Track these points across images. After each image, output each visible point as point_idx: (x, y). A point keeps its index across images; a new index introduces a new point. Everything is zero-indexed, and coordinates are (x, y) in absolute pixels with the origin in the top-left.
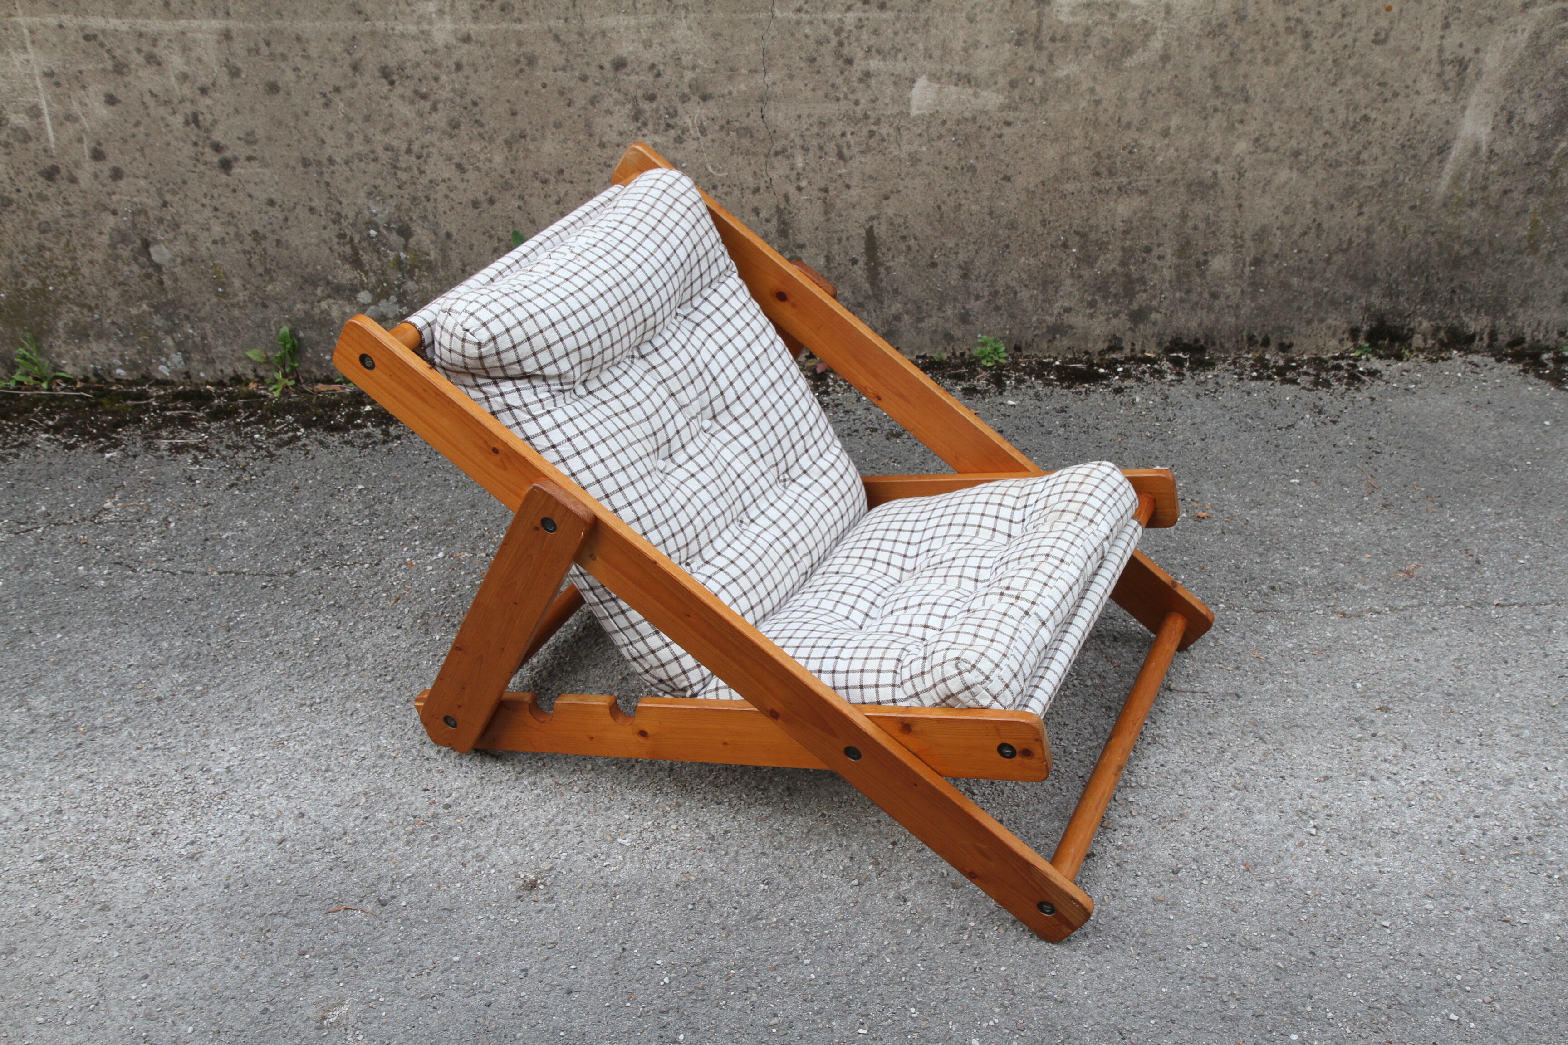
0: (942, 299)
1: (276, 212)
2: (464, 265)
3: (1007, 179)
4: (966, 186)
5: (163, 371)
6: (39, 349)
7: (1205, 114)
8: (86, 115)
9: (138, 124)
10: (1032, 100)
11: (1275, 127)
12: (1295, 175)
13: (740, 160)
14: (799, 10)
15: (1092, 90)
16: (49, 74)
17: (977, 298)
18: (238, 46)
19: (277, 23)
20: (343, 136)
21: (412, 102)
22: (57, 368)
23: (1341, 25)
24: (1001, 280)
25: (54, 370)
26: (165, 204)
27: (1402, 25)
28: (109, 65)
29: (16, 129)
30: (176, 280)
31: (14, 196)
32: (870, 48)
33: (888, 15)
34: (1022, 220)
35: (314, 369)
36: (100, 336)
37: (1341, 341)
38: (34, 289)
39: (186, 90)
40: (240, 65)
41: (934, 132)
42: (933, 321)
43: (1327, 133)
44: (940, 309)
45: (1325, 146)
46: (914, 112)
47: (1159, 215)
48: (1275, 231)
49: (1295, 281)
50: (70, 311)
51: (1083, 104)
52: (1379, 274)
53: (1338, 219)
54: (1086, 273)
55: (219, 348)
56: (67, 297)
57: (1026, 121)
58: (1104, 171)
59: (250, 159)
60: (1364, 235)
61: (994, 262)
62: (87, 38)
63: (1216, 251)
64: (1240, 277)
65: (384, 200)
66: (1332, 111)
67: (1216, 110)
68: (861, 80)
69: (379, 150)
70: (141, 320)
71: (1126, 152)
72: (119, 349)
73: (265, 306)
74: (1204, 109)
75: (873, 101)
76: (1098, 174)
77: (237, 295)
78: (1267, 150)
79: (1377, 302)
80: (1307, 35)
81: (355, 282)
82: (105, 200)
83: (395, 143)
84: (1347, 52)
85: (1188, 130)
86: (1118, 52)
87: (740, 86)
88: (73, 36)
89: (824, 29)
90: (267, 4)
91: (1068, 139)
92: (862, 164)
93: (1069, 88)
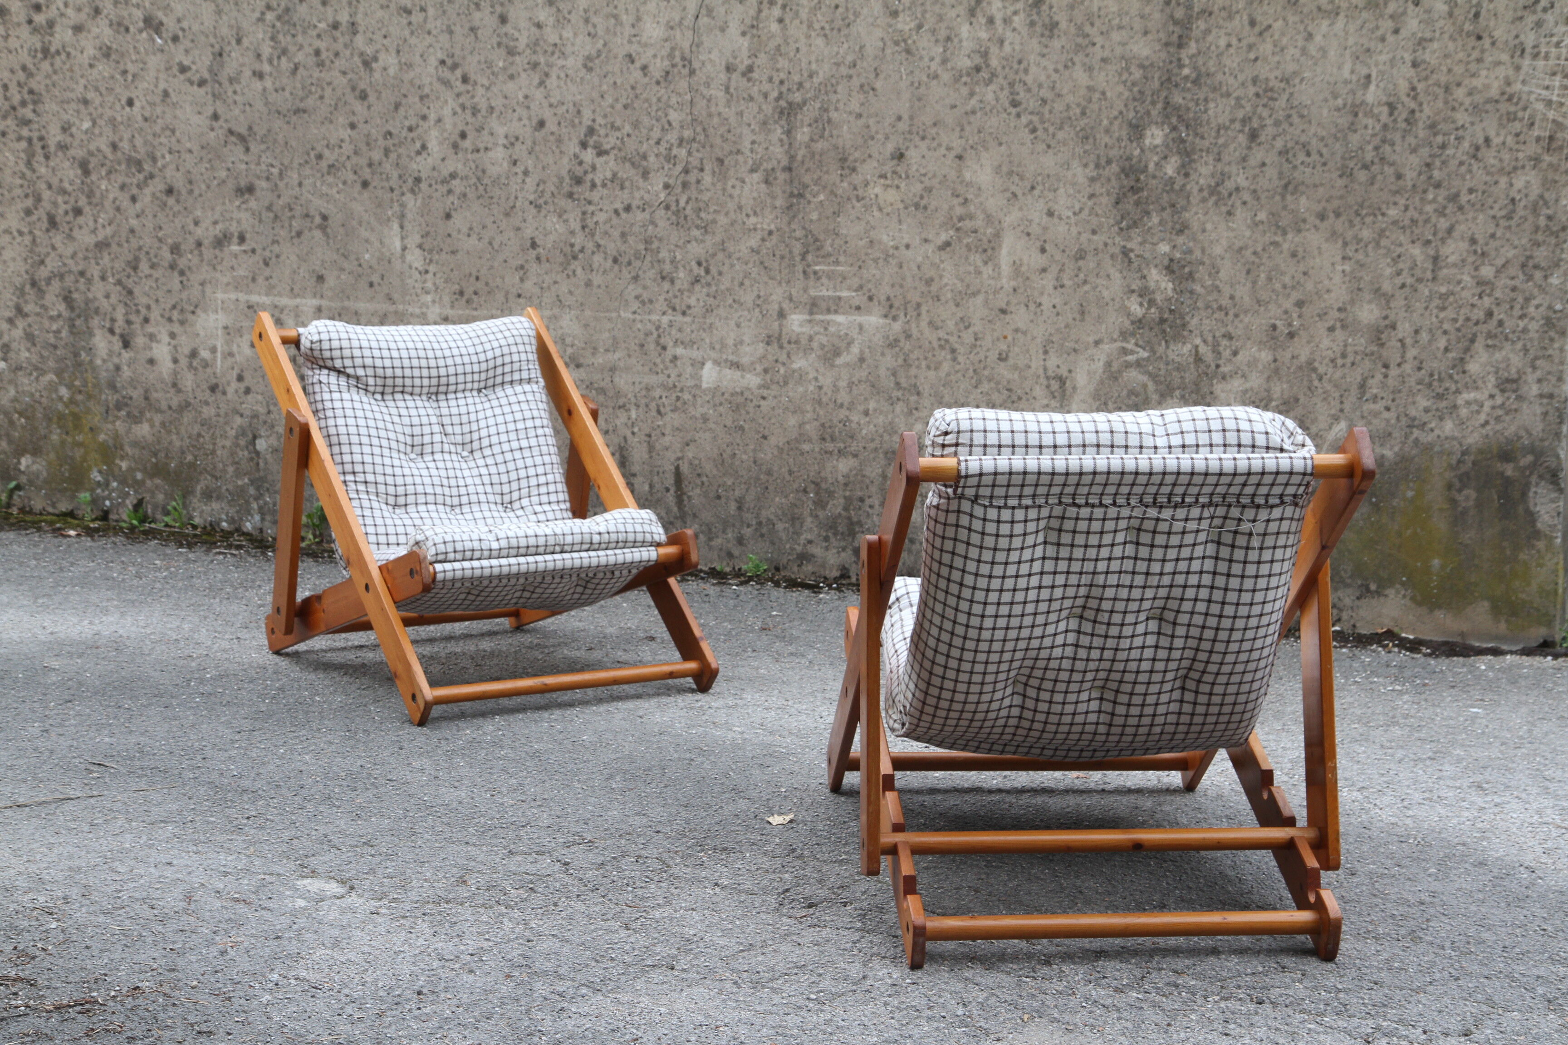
0: (726, 524)
3: (765, 437)
4: (738, 441)
5: (248, 526)
6: (184, 504)
7: (892, 402)
8: (239, 353)
10: (778, 383)
14: (635, 313)
15: (816, 379)
16: (226, 328)
17: (749, 526)
19: (346, 303)
22: (191, 518)
23: (975, 346)
24: (764, 513)
26: (269, 412)
27: (1016, 349)
29: (203, 360)
30: (265, 463)
31: (192, 401)
32: (677, 340)
33: (688, 319)
34: (776, 469)
36: (218, 498)
38: (190, 462)
41: (717, 400)
42: (720, 541)
44: (724, 532)
46: (705, 385)
47: (868, 474)
50: (206, 479)
51: (811, 388)
54: (821, 514)
56: (205, 470)
57: (775, 397)
58: (827, 437)
61: (759, 499)
62: (249, 307)
67: (898, 399)
68: (671, 361)
70: (242, 490)
71: (841, 425)
72: (227, 508)
74: (891, 398)
75: (679, 376)
76: (824, 439)
80: (953, 351)
82: (238, 407)
84: (982, 365)
85: (881, 412)
86: (831, 355)
87: (599, 360)
88: (242, 306)
89: (649, 326)
90: (343, 292)
91: (803, 412)
92: (672, 419)
93: (801, 376)
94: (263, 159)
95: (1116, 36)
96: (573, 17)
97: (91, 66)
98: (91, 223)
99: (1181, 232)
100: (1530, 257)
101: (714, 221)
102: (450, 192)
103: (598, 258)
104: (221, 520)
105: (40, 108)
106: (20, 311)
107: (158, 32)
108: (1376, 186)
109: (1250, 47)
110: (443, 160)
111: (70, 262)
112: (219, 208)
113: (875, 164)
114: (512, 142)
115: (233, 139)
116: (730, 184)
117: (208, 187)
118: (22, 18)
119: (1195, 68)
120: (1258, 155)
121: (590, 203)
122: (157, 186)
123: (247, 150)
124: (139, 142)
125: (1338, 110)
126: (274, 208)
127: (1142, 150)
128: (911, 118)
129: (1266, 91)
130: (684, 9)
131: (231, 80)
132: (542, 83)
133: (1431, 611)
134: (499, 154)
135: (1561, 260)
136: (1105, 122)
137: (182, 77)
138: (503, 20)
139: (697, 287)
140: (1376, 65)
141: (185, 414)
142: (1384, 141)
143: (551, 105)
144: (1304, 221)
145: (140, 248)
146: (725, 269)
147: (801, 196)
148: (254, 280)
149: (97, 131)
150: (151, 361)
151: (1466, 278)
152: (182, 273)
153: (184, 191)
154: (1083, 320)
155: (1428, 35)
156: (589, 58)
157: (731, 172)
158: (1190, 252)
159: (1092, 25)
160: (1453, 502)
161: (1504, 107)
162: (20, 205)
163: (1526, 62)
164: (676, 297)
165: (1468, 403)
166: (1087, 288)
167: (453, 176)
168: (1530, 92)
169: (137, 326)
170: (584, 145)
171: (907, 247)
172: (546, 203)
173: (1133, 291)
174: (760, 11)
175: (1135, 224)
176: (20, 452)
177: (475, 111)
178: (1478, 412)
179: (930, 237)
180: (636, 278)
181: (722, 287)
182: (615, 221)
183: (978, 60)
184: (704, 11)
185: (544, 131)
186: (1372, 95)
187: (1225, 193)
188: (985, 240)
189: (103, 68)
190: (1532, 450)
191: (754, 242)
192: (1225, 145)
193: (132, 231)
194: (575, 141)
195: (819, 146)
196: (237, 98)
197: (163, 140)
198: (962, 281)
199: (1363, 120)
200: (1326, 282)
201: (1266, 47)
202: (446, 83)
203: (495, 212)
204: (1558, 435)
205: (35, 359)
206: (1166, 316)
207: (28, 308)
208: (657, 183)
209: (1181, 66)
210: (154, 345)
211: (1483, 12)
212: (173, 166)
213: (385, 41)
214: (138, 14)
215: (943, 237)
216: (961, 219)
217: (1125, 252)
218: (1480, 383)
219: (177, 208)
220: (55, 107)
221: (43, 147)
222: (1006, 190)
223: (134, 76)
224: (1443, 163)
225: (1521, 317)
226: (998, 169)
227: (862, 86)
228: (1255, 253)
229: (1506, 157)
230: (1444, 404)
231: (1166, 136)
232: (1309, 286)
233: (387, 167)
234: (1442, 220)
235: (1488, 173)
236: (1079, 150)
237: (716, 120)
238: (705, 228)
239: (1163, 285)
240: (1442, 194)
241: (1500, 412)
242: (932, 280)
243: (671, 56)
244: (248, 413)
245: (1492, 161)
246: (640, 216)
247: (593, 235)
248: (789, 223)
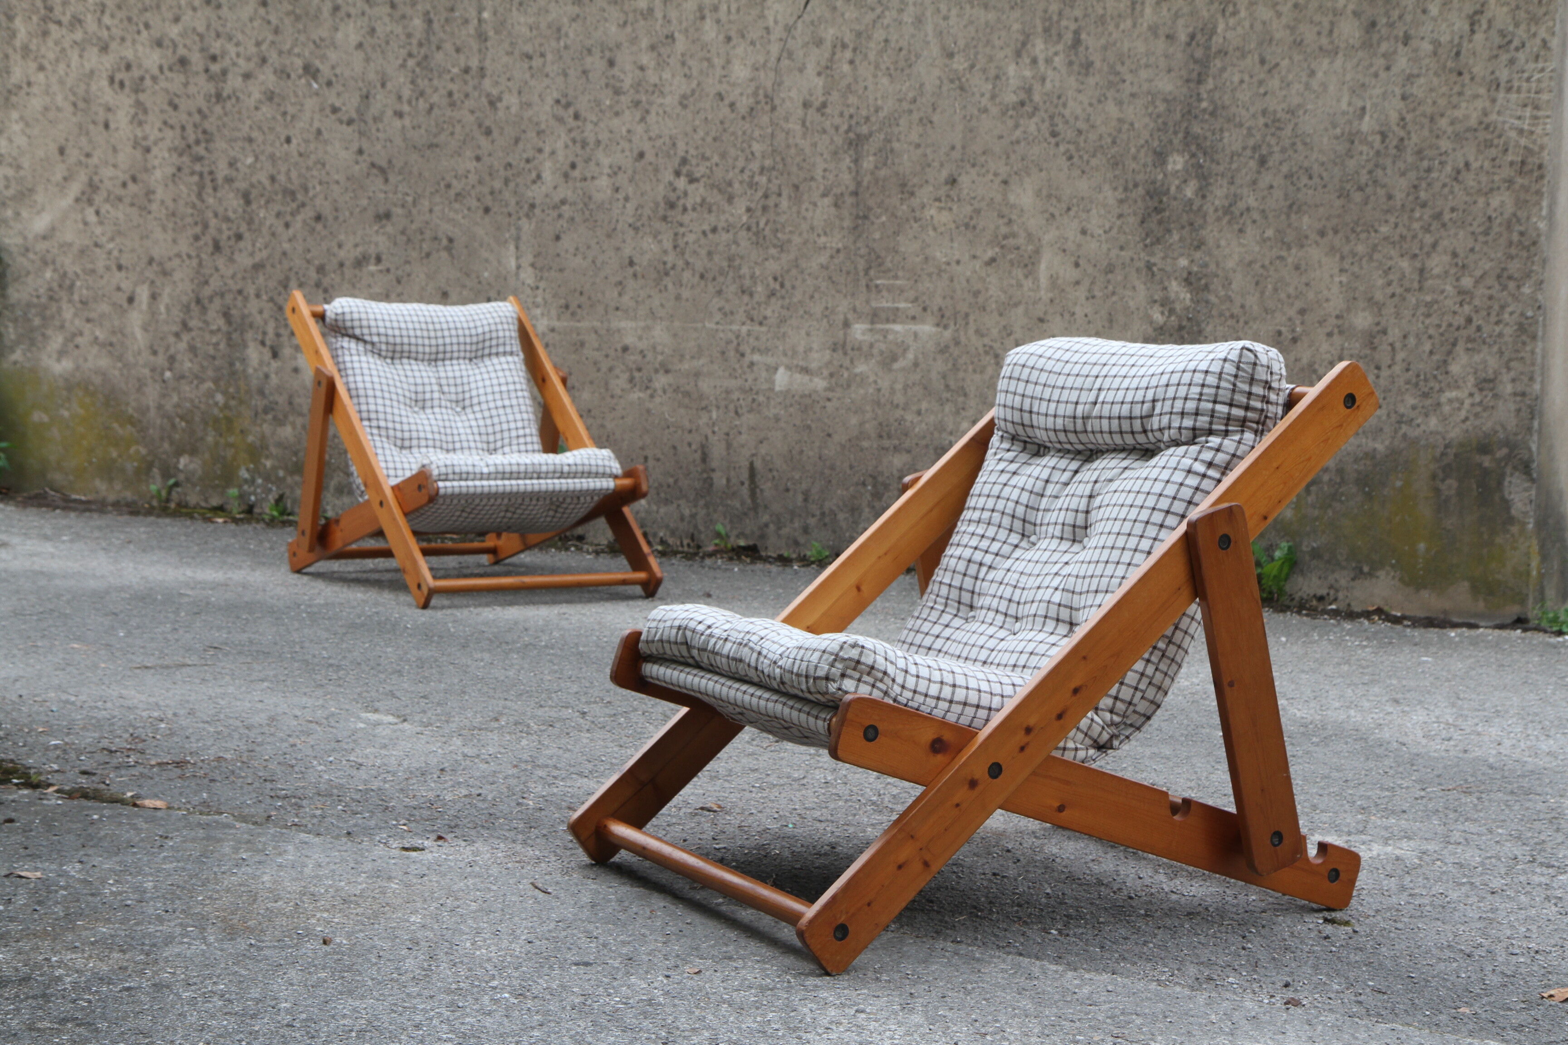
0: (793, 515)
3: (829, 435)
4: (806, 439)
7: (942, 402)
10: (842, 386)
13: (682, 411)
14: (718, 323)
15: (875, 382)
17: (813, 516)
24: (828, 505)
32: (754, 348)
33: (764, 329)
34: (838, 464)
41: (788, 402)
42: (787, 530)
44: (792, 521)
46: (777, 388)
51: (871, 390)
54: (877, 505)
57: (839, 399)
58: (884, 435)
61: (823, 492)
68: (749, 367)
71: (897, 424)
75: (755, 380)
76: (881, 437)
85: (932, 412)
86: (889, 359)
87: (686, 366)
89: (730, 336)
91: (863, 412)
92: (749, 419)
93: (862, 380)
94: (400, 188)
95: (1144, 74)
96: (672, 61)
97: (257, 108)
98: (250, 247)
99: (1198, 248)
100: (1504, 269)
102: (560, 216)
103: (687, 275)
105: (212, 146)
106: (185, 325)
107: (315, 78)
108: (1370, 206)
109: (1261, 83)
110: (555, 188)
111: (230, 282)
112: (360, 233)
113: (931, 188)
114: (616, 171)
115: (375, 171)
116: (804, 207)
117: (352, 214)
118: (200, 67)
119: (1212, 102)
120: (1266, 179)
121: (681, 225)
122: (308, 213)
123: (386, 180)
124: (294, 174)
125: (1337, 138)
126: (408, 233)
127: (1165, 175)
128: (964, 147)
129: (1274, 121)
130: (768, 52)
131: (375, 119)
132: (643, 119)
133: (1418, 590)
134: (604, 182)
135: (1531, 271)
136: (1133, 150)
137: (333, 117)
138: (611, 63)
139: (773, 300)
140: (1371, 98)
142: (1377, 166)
143: (650, 139)
144: (1306, 237)
145: (290, 269)
146: (798, 283)
147: (866, 217)
149: (258, 165)
150: (296, 370)
151: (1449, 288)
152: (326, 291)
153: (330, 218)
154: (1111, 327)
155: (1415, 71)
156: (684, 97)
157: (805, 197)
158: (1206, 265)
159: (1123, 64)
160: (1437, 491)
161: (1482, 135)
162: (190, 232)
163: (1501, 95)
164: (754, 309)
165: (1450, 401)
166: (1115, 298)
167: (563, 202)
168: (1504, 122)
169: (284, 339)
170: (678, 174)
171: (958, 262)
172: (643, 226)
173: (1155, 301)
174: (834, 54)
175: (1158, 241)
176: (179, 453)
177: (584, 144)
178: (1459, 409)
179: (978, 254)
180: (719, 292)
181: (795, 300)
182: (703, 241)
183: (1023, 96)
184: (785, 54)
185: (643, 162)
186: (1367, 124)
187: (1237, 213)
188: (1026, 256)
189: (267, 110)
190: (1507, 443)
191: (823, 259)
192: (1238, 170)
193: (284, 254)
194: (670, 170)
195: (883, 173)
196: (380, 135)
197: (315, 173)
198: (1005, 292)
199: (1359, 147)
200: (1325, 292)
201: (1274, 83)
202: (560, 120)
203: (599, 234)
204: (1529, 429)
205: (196, 368)
206: (1184, 323)
207: (193, 323)
208: (739, 209)
209: (1200, 100)
210: (299, 355)
211: (1463, 51)
212: (322, 196)
213: (509, 84)
214: (299, 62)
215: (990, 254)
216: (1005, 237)
217: (1149, 266)
218: (1461, 383)
219: (324, 233)
220: (224, 145)
221: (212, 181)
222: (1046, 211)
223: (293, 117)
224: (1429, 185)
225: (1497, 323)
226: (1038, 193)
227: (921, 120)
228: (1263, 266)
229: (1484, 179)
230: (1428, 402)
231: (1186, 162)
232: (1311, 295)
233: (507, 195)
234: (1428, 236)
235: (1468, 194)
236: (1110, 175)
237: (793, 151)
239: (1182, 296)
240: (1428, 213)
241: (1478, 409)
242: (979, 292)
243: (755, 94)
245: (1472, 183)
246: (725, 237)
247: (683, 254)
248: (855, 242)
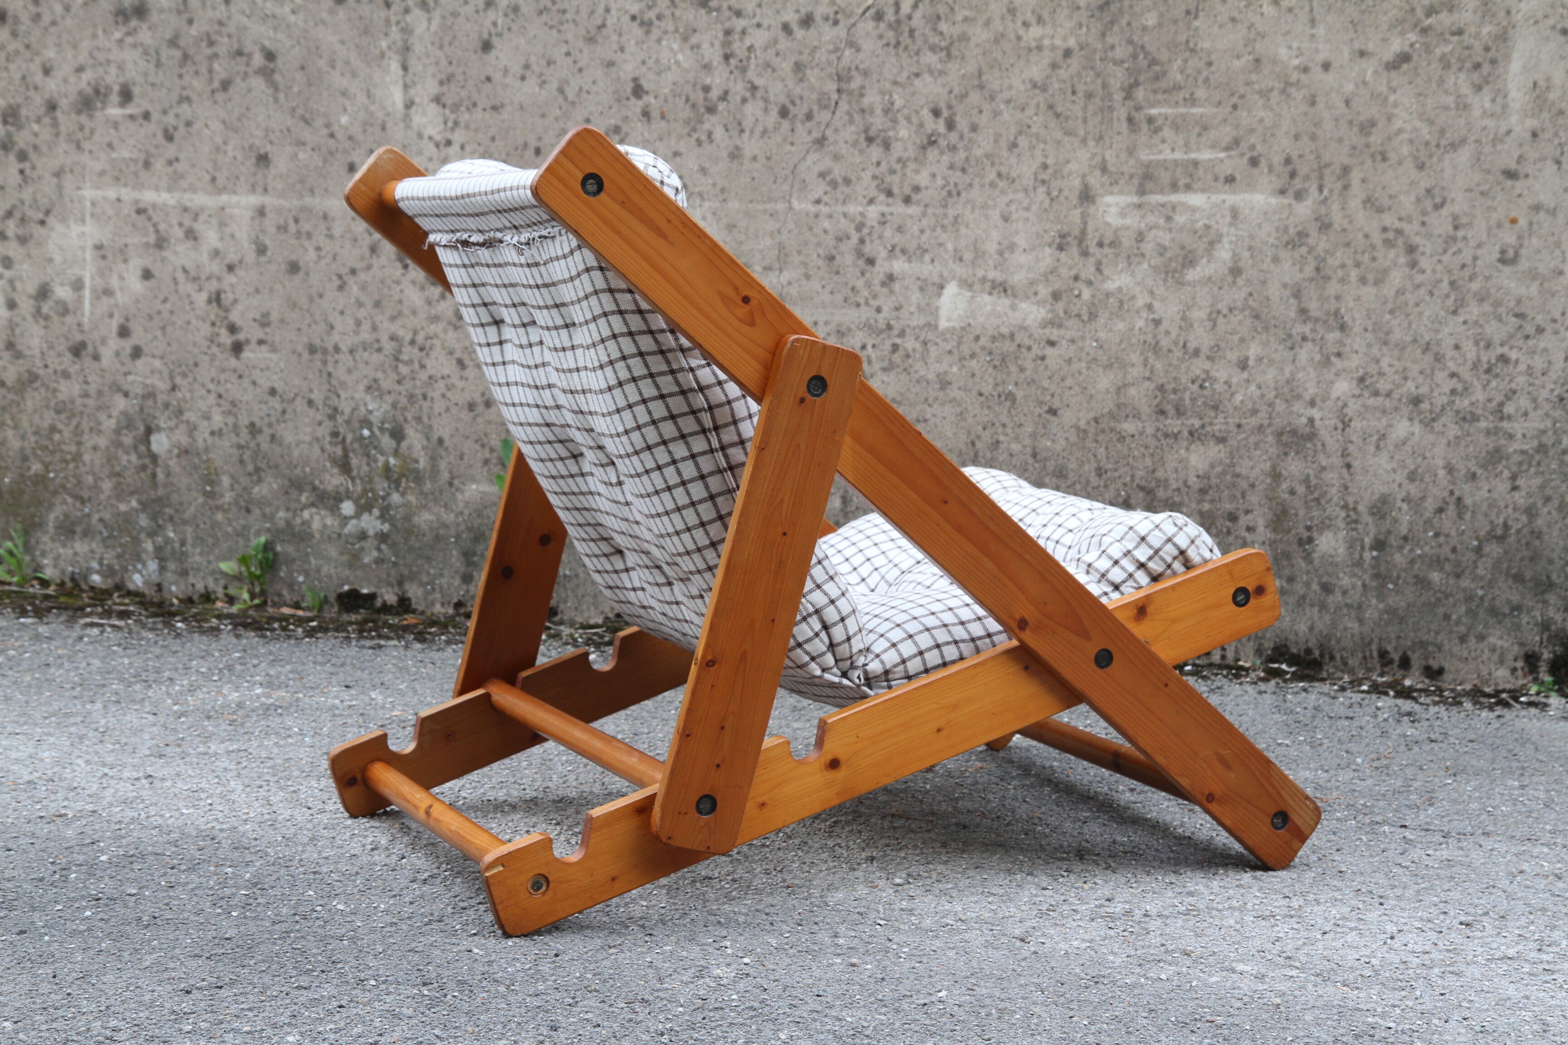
1: (276, 404)
2: (453, 478)
3: (1053, 412)
4: (1004, 419)
5: (137, 581)
6: (26, 544)
7: (1291, 343)
8: (122, 289)
9: (165, 301)
10: (1078, 316)
11: (1385, 363)
12: (1417, 428)
14: (818, 202)
15: (1150, 307)
16: (99, 247)
18: (270, 224)
19: (308, 200)
20: (351, 322)
21: (423, 288)
22: (38, 568)
23: (1454, 239)
25: (36, 570)
26: (174, 388)
27: (1535, 241)
28: (152, 239)
29: (60, 302)
30: (168, 474)
31: (41, 372)
32: (893, 248)
33: (914, 210)
34: (1073, 466)
35: (285, 592)
36: (85, 534)
37: (1514, 670)
38: (36, 475)
39: (215, 268)
40: (268, 242)
41: (966, 349)
43: (1453, 375)
45: (1453, 392)
46: (943, 324)
47: (1244, 471)
48: (1399, 503)
49: (1435, 577)
50: (64, 502)
51: (1140, 323)
52: (1554, 577)
53: (1484, 493)
55: (196, 558)
56: (63, 487)
57: (1073, 341)
58: (1169, 408)
59: (261, 342)
60: (1524, 519)
62: (140, 211)
63: (1325, 525)
64: (1359, 563)
65: (381, 396)
66: (1457, 347)
67: (1304, 339)
68: (883, 284)
69: (384, 338)
70: (127, 519)
71: (1195, 387)
72: (100, 550)
73: (248, 511)
74: (1290, 336)
75: (897, 309)
76: (1162, 412)
77: (223, 496)
78: (1376, 394)
79: (1559, 617)
80: (1411, 249)
81: (342, 489)
82: (120, 379)
83: (401, 333)
84: (1467, 273)
85: (1271, 362)
86: (1177, 264)
88: (128, 210)
89: (844, 224)
90: (302, 181)
91: (1124, 366)
93: (1122, 303)
101: (964, 38)
103: (752, 110)
104: (90, 571)
112: (86, 45)
126: (183, 42)
139: (932, 154)
141: (29, 394)
146: (983, 120)
148: (147, 165)
152: (22, 156)
153: (25, 18)
164: (893, 172)
171: (1326, 66)
172: (659, 17)
179: (1370, 47)
180: (821, 142)
181: (978, 152)
182: (784, 43)
188: (1478, 46)
191: (1036, 70)
198: (1431, 122)
203: (569, 36)
215: (1396, 46)
216: (1432, 11)
219: (12, 46)
238: (948, 49)
242: (1373, 123)
244: (139, 390)
246: (828, 34)
247: (744, 70)
248: (1103, 35)
